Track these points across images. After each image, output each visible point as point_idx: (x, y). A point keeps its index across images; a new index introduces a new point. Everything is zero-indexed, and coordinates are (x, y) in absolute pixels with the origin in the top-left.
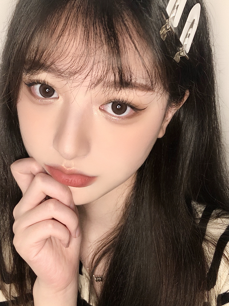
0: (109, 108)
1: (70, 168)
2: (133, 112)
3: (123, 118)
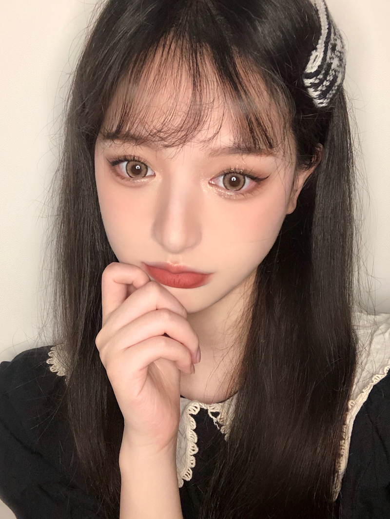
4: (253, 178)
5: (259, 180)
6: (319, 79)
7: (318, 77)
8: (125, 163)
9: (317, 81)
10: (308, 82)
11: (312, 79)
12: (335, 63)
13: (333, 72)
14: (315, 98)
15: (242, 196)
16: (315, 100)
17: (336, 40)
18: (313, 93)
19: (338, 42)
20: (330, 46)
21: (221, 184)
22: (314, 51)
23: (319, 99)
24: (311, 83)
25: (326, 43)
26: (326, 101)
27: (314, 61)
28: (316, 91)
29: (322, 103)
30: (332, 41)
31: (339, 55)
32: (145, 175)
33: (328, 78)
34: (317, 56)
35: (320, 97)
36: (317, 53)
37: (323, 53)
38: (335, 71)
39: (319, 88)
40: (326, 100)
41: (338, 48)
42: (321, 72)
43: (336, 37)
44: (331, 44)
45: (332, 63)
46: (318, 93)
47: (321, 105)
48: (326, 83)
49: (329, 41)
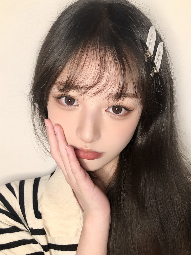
0: (111, 110)
1: (88, 148)
2: (127, 111)
3: (120, 116)
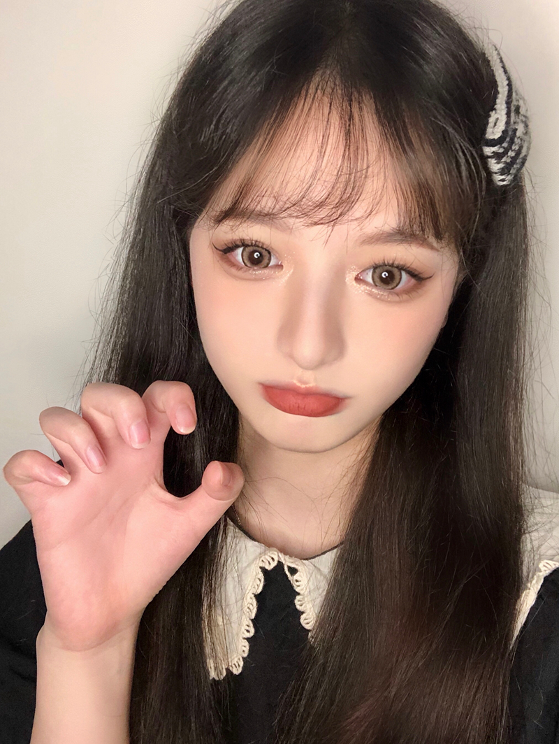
4: (413, 274)
5: (419, 278)
6: (504, 148)
7: (503, 145)
8: (241, 249)
9: (501, 150)
10: (488, 151)
11: (496, 147)
12: (520, 129)
13: (519, 140)
14: (496, 173)
15: (396, 298)
16: (494, 175)
17: (518, 100)
18: (495, 166)
19: (521, 103)
20: (513, 108)
21: (370, 280)
22: (494, 112)
23: (502, 175)
24: (493, 152)
25: (508, 103)
26: (510, 178)
27: (495, 124)
28: (498, 163)
29: (503, 180)
30: (514, 103)
31: (524, 119)
32: (268, 264)
33: (513, 148)
34: (497, 119)
35: (503, 172)
36: (496, 116)
37: (506, 116)
38: (521, 140)
39: (503, 160)
40: (509, 176)
41: (522, 111)
42: (505, 139)
43: (518, 98)
44: (514, 105)
45: (517, 129)
46: (501, 165)
47: (502, 183)
48: (511, 154)
49: (511, 102)
